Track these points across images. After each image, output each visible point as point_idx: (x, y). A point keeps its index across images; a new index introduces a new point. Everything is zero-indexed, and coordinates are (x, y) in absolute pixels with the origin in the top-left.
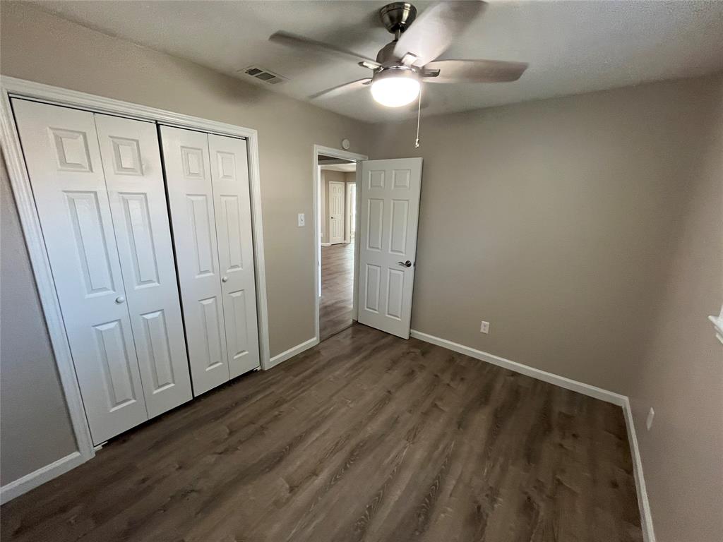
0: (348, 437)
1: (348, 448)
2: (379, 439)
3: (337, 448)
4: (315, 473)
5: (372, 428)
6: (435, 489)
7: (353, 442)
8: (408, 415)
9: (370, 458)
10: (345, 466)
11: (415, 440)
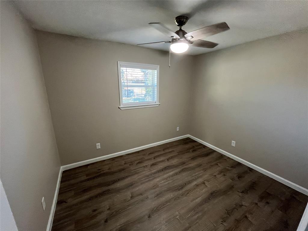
0: (182, 195)
1: (184, 190)
2: (170, 190)
3: (188, 192)
4: (197, 185)
5: (170, 195)
6: (159, 171)
7: (181, 192)
8: (149, 197)
9: (175, 184)
10: (185, 184)
11: (155, 184)
